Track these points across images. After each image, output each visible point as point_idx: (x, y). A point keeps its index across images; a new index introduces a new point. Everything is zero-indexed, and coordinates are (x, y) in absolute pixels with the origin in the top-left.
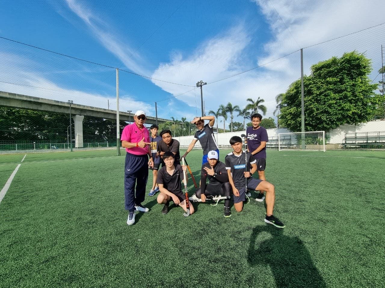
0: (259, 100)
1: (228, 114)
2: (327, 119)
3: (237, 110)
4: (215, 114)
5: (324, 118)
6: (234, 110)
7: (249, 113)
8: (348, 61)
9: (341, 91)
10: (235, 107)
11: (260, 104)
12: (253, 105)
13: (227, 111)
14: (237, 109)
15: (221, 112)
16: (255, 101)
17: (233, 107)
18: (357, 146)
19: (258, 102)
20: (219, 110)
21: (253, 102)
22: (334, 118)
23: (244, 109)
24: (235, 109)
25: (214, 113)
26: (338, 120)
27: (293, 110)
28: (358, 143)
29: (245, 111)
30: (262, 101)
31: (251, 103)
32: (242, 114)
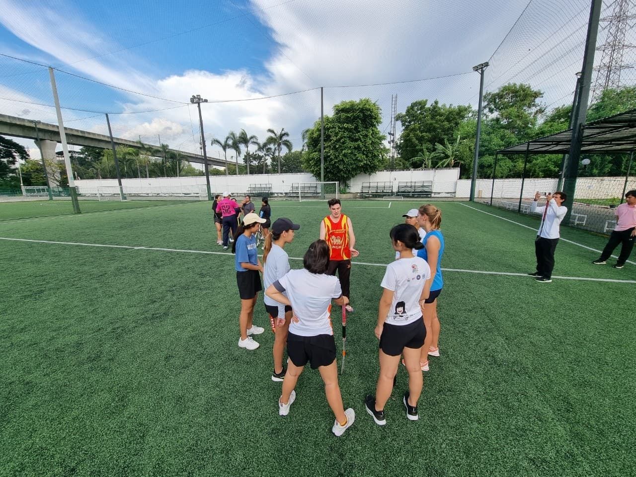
0: (283, 132)
1: (242, 147)
2: (344, 168)
3: (254, 143)
4: (221, 144)
5: (341, 167)
6: (250, 142)
7: (270, 149)
8: (362, 110)
9: (356, 140)
10: (252, 138)
11: (285, 138)
12: (275, 140)
13: (240, 142)
14: (255, 140)
15: (230, 142)
16: (278, 133)
17: (248, 137)
18: (370, 196)
19: (281, 136)
20: (227, 138)
21: (276, 135)
22: (350, 168)
23: (264, 142)
24: (252, 140)
25: (219, 142)
26: (353, 169)
27: (315, 155)
28: (371, 192)
29: (265, 145)
30: (286, 134)
31: (273, 135)
32: (262, 150)
